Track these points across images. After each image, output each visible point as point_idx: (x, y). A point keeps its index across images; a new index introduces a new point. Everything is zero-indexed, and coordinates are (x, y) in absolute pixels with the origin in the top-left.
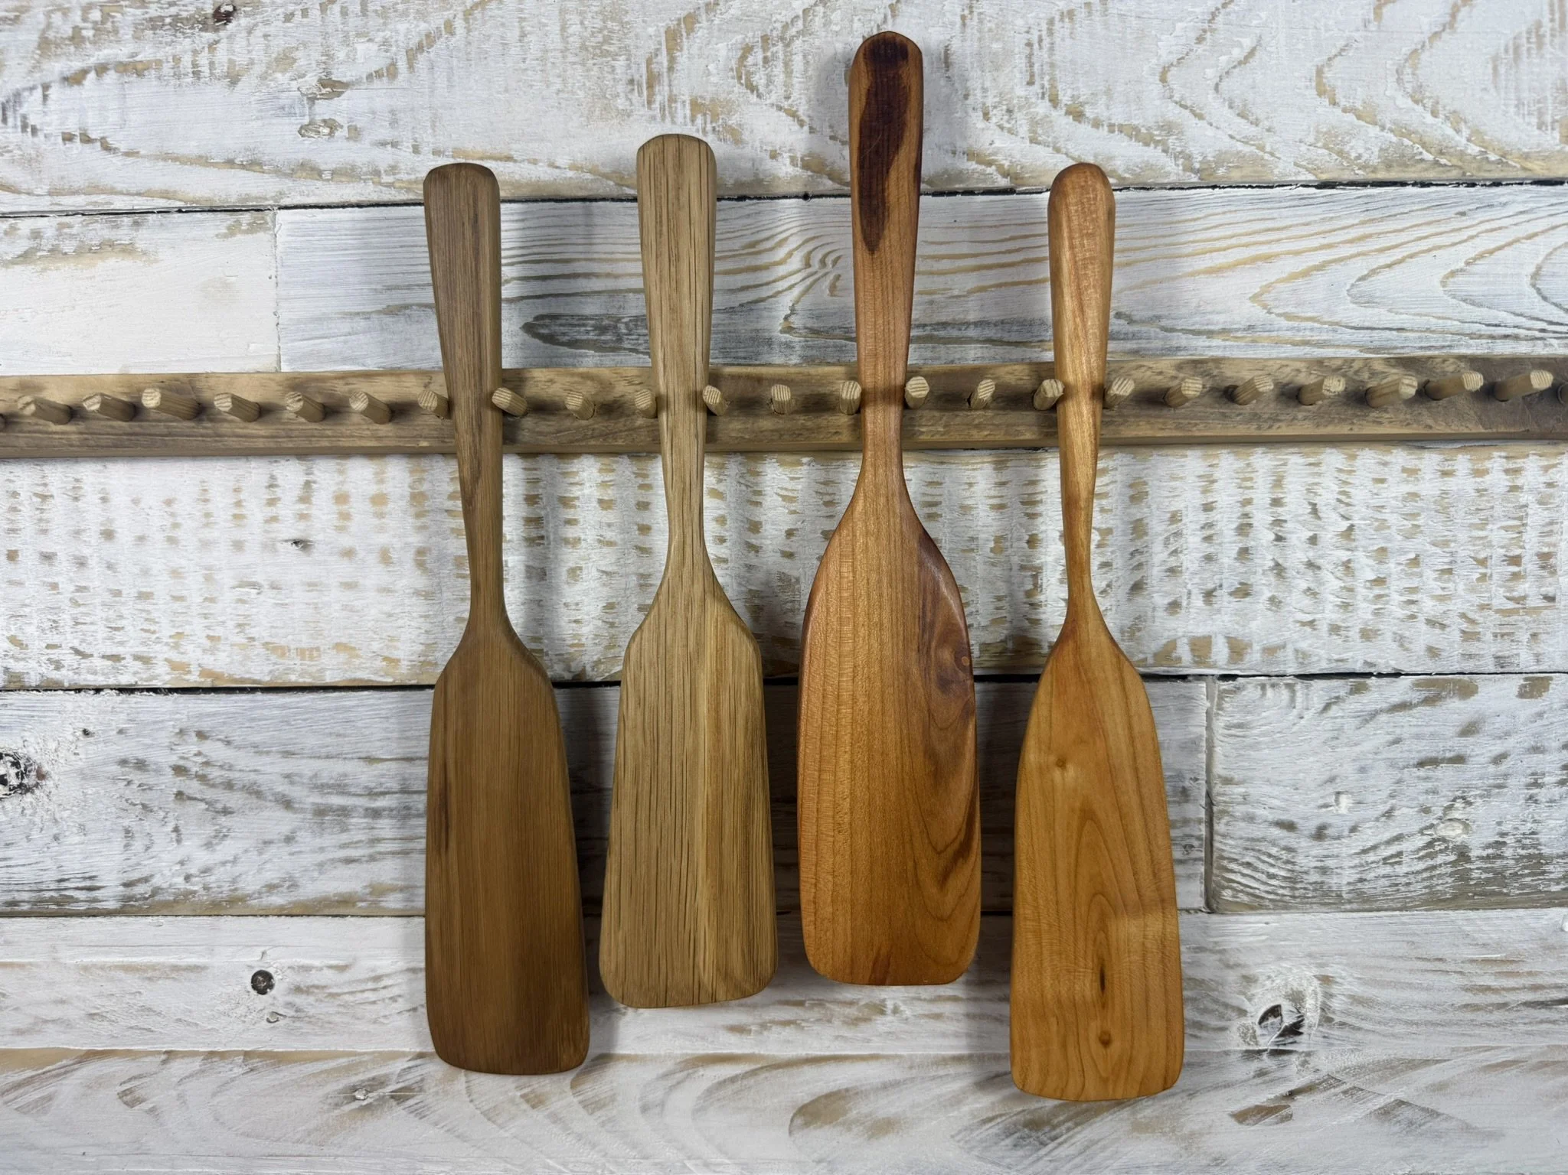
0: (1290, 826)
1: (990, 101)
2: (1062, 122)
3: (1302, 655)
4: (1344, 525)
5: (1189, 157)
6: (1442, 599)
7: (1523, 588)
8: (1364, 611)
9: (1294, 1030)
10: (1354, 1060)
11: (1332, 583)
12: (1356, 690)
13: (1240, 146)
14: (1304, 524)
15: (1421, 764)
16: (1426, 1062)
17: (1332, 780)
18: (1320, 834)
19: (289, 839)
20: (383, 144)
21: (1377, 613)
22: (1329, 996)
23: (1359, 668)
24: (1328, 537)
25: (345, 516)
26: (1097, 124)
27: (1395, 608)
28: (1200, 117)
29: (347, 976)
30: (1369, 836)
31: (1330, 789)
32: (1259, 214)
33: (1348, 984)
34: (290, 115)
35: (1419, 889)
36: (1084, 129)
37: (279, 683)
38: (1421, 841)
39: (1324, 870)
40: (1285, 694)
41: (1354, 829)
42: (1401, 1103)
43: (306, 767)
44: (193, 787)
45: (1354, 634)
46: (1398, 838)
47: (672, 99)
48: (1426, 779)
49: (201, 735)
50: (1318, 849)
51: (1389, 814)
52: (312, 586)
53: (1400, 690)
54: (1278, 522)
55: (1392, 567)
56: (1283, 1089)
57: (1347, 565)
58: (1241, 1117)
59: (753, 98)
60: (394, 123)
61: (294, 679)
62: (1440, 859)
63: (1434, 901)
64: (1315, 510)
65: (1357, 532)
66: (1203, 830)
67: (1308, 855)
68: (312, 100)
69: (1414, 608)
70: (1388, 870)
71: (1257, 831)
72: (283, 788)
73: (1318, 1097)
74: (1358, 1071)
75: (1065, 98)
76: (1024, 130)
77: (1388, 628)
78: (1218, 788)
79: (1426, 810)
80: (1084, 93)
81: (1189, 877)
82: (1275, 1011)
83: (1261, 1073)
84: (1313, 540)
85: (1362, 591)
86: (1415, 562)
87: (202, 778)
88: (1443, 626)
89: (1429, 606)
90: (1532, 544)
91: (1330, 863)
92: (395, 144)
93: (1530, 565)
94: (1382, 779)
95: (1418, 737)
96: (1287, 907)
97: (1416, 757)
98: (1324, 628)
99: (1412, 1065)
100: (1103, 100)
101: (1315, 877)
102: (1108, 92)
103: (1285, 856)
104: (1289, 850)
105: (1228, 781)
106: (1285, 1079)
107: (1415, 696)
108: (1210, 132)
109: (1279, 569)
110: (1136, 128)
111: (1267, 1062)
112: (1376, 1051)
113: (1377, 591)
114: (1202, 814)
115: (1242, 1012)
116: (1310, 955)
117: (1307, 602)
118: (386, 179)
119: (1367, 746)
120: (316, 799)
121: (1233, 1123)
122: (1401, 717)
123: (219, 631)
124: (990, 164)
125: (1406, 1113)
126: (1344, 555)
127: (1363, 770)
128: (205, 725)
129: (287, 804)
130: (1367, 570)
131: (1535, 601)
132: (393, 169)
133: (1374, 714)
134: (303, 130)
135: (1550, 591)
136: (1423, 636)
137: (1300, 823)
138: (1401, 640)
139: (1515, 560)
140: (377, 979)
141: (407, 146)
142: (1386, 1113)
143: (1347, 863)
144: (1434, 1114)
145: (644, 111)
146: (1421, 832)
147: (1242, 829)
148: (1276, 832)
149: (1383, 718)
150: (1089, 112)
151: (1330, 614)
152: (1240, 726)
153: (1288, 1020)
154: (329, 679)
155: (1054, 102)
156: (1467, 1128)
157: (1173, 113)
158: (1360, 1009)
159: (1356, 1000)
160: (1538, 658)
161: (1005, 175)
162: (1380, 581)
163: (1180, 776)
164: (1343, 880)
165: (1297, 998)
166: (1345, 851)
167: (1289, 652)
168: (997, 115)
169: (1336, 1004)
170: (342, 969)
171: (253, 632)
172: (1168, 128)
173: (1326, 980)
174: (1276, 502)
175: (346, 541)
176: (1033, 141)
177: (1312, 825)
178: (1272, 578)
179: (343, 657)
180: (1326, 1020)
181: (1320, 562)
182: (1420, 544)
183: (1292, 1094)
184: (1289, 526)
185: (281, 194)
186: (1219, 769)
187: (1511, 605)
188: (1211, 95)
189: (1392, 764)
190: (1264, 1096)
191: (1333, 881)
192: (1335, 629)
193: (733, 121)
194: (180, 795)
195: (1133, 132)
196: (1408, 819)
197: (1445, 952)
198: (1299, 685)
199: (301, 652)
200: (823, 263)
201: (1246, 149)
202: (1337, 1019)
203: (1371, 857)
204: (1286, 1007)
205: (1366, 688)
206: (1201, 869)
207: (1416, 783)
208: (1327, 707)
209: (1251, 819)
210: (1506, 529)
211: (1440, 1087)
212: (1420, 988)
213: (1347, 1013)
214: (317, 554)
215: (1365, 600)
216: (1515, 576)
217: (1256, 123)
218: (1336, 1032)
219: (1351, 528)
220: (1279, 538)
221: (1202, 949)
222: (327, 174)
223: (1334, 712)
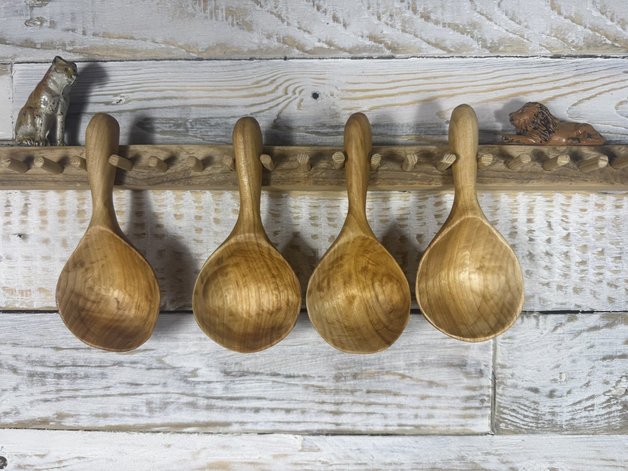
0: (536, 390)
1: (381, 10)
2: (419, 21)
3: (543, 301)
4: (565, 233)
5: (484, 41)
6: (616, 272)
8: (575, 276)
11: (558, 263)
12: (569, 320)
13: (511, 35)
14: (544, 232)
15: (604, 359)
17: (558, 366)
18: (551, 395)
19: (15, 389)
20: (68, 30)
21: (582, 279)
23: (572, 308)
24: (556, 239)
25: (45, 222)
26: (437, 23)
27: (591, 276)
28: (491, 20)
29: (45, 460)
30: (577, 396)
31: (557, 371)
32: (521, 71)
34: (21, 15)
35: (602, 423)
36: (430, 25)
37: (10, 308)
38: (604, 399)
39: (553, 414)
40: (533, 321)
41: (569, 392)
43: (25, 352)
45: (570, 290)
46: (592, 397)
47: (216, 8)
48: (607, 366)
50: (550, 402)
51: (587, 385)
52: (27, 258)
53: (593, 320)
54: (531, 231)
55: (590, 255)
57: (566, 254)
59: (258, 8)
60: (73, 19)
61: (18, 306)
62: (614, 408)
63: (610, 430)
64: (550, 225)
65: (571, 237)
66: (490, 392)
67: (545, 406)
68: (32, 7)
69: (601, 277)
70: (586, 414)
71: (518, 393)
72: (12, 362)
75: (420, 9)
76: (399, 25)
77: (588, 287)
78: (499, 370)
79: (607, 383)
80: (430, 7)
81: (483, 416)
84: (549, 241)
85: (574, 267)
86: (602, 252)
88: (616, 287)
89: (608, 275)
91: (557, 410)
92: (73, 30)
94: (584, 365)
95: (603, 344)
96: (533, 433)
97: (602, 355)
98: (554, 286)
100: (440, 10)
101: (548, 417)
102: (443, 7)
103: (533, 406)
104: (535, 403)
105: (503, 367)
107: (602, 323)
108: (496, 27)
109: (531, 256)
110: (457, 25)
113: (582, 267)
114: (490, 383)
116: (545, 457)
117: (545, 273)
118: (69, 48)
119: (576, 350)
120: (29, 368)
122: (593, 334)
124: (381, 42)
126: (565, 249)
127: (574, 361)
129: (15, 370)
130: (576, 255)
132: (72, 43)
133: (580, 333)
134: (27, 23)
136: (605, 291)
137: (541, 389)
138: (594, 294)
140: (60, 462)
141: (80, 31)
143: (565, 410)
145: (202, 14)
146: (604, 394)
147: (511, 392)
148: (529, 394)
149: (585, 334)
150: (433, 16)
151: (557, 279)
152: (510, 338)
154: (35, 307)
155: (415, 11)
157: (476, 17)
161: (389, 48)
162: (583, 263)
163: (479, 363)
164: (563, 419)
166: (564, 404)
167: (536, 299)
168: (384, 18)
170: (42, 456)
172: (474, 25)
174: (530, 221)
175: (45, 235)
176: (404, 31)
177: (547, 390)
178: (527, 260)
179: (43, 295)
181: (552, 252)
182: (605, 243)
184: (536, 233)
185: (15, 56)
186: (499, 361)
188: (496, 9)
189: (589, 358)
191: (558, 419)
192: (560, 288)
193: (247, 19)
195: (455, 27)
196: (597, 388)
197: (617, 456)
198: (541, 317)
199: (22, 292)
200: (294, 92)
201: (515, 36)
203: (578, 407)
205: (576, 319)
206: (489, 412)
207: (601, 368)
208: (556, 328)
209: (515, 386)
214: (30, 241)
215: (576, 271)
217: (520, 23)
219: (568, 235)
220: (531, 240)
221: (488, 454)
222: (39, 46)
223: (559, 330)
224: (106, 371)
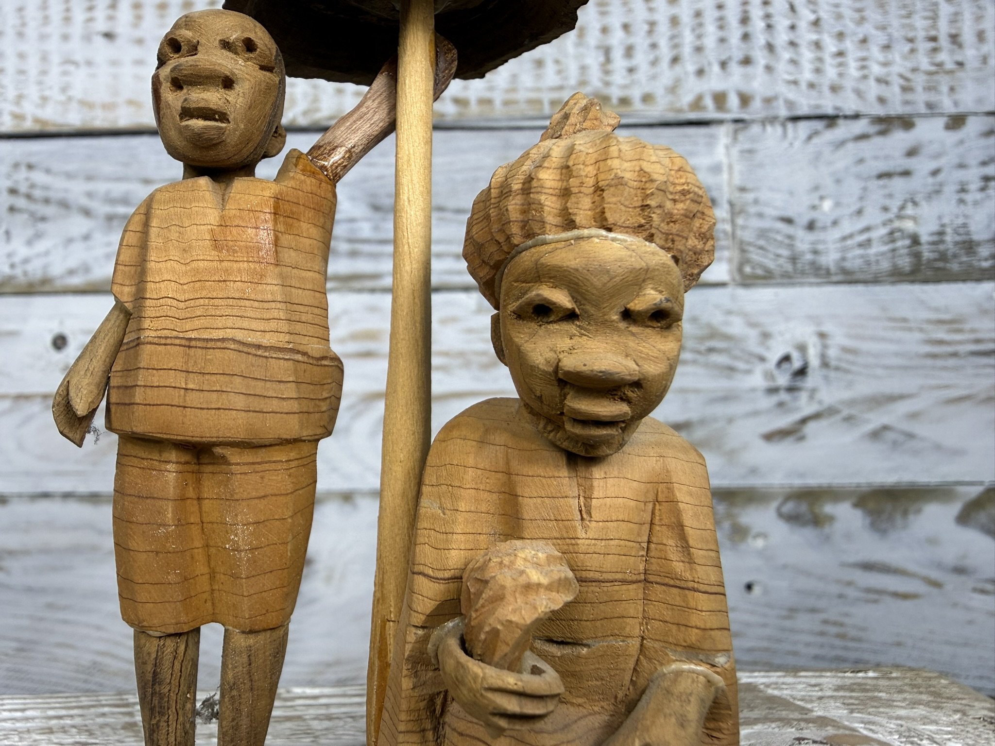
0: (789, 221)
3: (790, 104)
4: (812, 17)
6: (885, 64)
7: (943, 57)
8: (831, 72)
9: (802, 372)
10: (846, 395)
11: (807, 55)
12: (827, 127)
14: (785, 16)
15: (881, 176)
16: (901, 397)
17: (817, 188)
18: (811, 226)
19: (87, 237)
21: (841, 75)
22: (825, 347)
23: (829, 113)
24: (803, 25)
25: (139, 18)
27: (853, 70)
30: (847, 227)
31: (816, 195)
33: (839, 338)
35: (885, 265)
37: (87, 126)
38: (883, 231)
39: (816, 252)
40: (779, 129)
41: (834, 223)
42: (885, 428)
43: (101, 187)
44: (21, 202)
45: (825, 89)
46: (868, 229)
48: (885, 187)
49: (30, 167)
50: (811, 237)
51: (859, 212)
52: (114, 63)
53: (860, 126)
54: (768, 16)
55: (849, 45)
56: (797, 416)
57: (817, 43)
58: (770, 437)
62: (899, 244)
63: (898, 276)
65: (822, 23)
66: (727, 226)
67: (804, 241)
69: (866, 72)
70: (861, 251)
71: (766, 224)
72: (84, 201)
73: (823, 423)
74: (852, 403)
77: (848, 84)
78: (736, 196)
79: (886, 209)
82: (786, 359)
83: (781, 405)
84: (793, 27)
85: (829, 60)
86: (864, 41)
87: (29, 197)
88: (887, 83)
89: (876, 70)
90: (944, 28)
91: (820, 247)
93: (944, 42)
94: (853, 187)
95: (876, 158)
96: (790, 279)
97: (875, 173)
98: (804, 86)
99: (892, 399)
101: (809, 257)
103: (787, 241)
104: (789, 237)
105: (743, 190)
106: (797, 409)
107: (872, 129)
109: (770, 47)
111: (784, 396)
112: (865, 388)
113: (839, 60)
114: (727, 215)
115: (762, 359)
116: (810, 317)
117: (791, 68)
119: (840, 165)
120: (107, 209)
121: (762, 444)
122: (863, 145)
123: (47, 93)
125: (890, 436)
126: (814, 37)
127: (838, 181)
128: (33, 160)
129: (87, 212)
130: (831, 46)
131: (950, 66)
133: (844, 142)
135: (959, 58)
136: (873, 90)
137: (797, 220)
138: (859, 93)
139: (934, 39)
142: (876, 435)
143: (831, 247)
144: (911, 436)
146: (884, 224)
147: (755, 223)
148: (780, 226)
149: (848, 145)
151: (807, 75)
153: (797, 364)
156: (938, 448)
158: (850, 357)
159: (846, 350)
160: (956, 104)
162: (840, 54)
164: (830, 259)
165: (802, 348)
166: (831, 238)
167: (781, 103)
169: (832, 353)
171: (71, 93)
173: (822, 336)
174: (765, 2)
175: (138, 33)
177: (804, 220)
178: (765, 52)
179: (132, 109)
180: (825, 364)
181: (797, 41)
182: (867, 28)
183: (804, 421)
184: (775, 18)
186: (736, 182)
187: (933, 68)
189: (858, 177)
190: (784, 421)
191: (823, 260)
192: (811, 86)
194: (12, 209)
196: (873, 216)
197: (909, 314)
198: (790, 126)
199: (104, 106)
202: (833, 363)
203: (849, 242)
204: (795, 355)
205: (836, 125)
207: (877, 192)
208: (810, 138)
209: (760, 215)
210: (926, 18)
211: (914, 416)
212: (891, 341)
213: (840, 360)
214: (119, 43)
215: (831, 65)
216: (935, 50)
218: (832, 374)
219: (818, 20)
220: (769, 27)
221: (729, 312)
223: (816, 140)
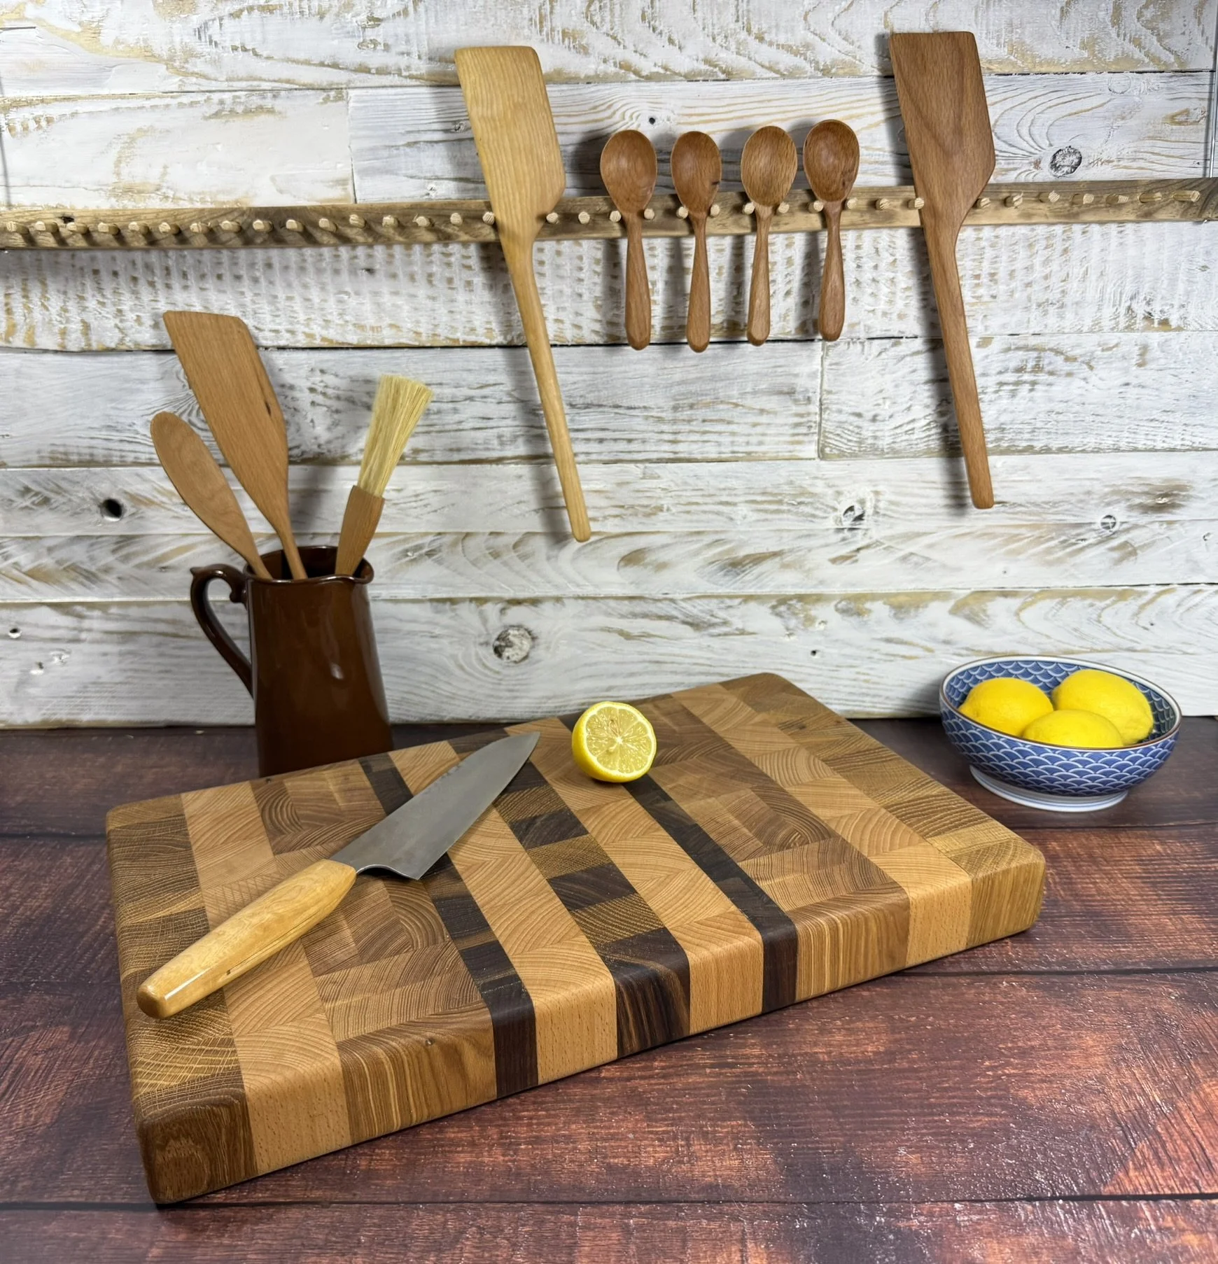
0: (859, 415)
1: (716, 32)
2: (753, 43)
3: (868, 328)
4: (892, 259)
5: (817, 63)
7: (981, 291)
9: (860, 518)
10: (888, 533)
11: (884, 289)
12: (894, 345)
13: (843, 56)
14: (871, 258)
15: (926, 383)
16: (925, 534)
17: (881, 391)
18: (874, 419)
20: (403, 54)
21: (906, 305)
22: (878, 501)
23: (896, 334)
24: (883, 265)
26: (771, 44)
27: (916, 302)
28: (824, 40)
29: (402, 494)
30: (898, 420)
31: (881, 396)
32: (854, 92)
33: (888, 496)
34: (354, 36)
35: (922, 446)
36: (764, 47)
37: (362, 344)
38: (924, 422)
39: (875, 438)
40: (859, 347)
41: (891, 417)
42: (912, 554)
44: (319, 399)
45: (894, 316)
46: (913, 421)
47: (552, 30)
48: (928, 390)
49: (322, 371)
50: (873, 427)
51: (909, 409)
52: (376, 294)
53: (916, 345)
54: (859, 258)
56: (854, 547)
57: (892, 280)
58: (834, 561)
59: (594, 29)
60: (408, 41)
61: (369, 342)
62: (934, 431)
63: (930, 453)
64: (877, 251)
65: (897, 263)
66: (817, 418)
67: (868, 430)
68: (364, 28)
70: (907, 437)
71: (843, 418)
73: (871, 551)
74: (892, 538)
75: (755, 30)
76: (733, 47)
77: (911, 313)
78: (825, 396)
79: (928, 406)
80: (765, 27)
81: (810, 442)
82: (851, 509)
83: (844, 539)
84: (876, 267)
85: (899, 294)
86: (927, 278)
87: (324, 394)
90: (986, 267)
91: (878, 434)
92: (408, 54)
93: (985, 280)
94: (906, 390)
95: (925, 369)
96: (856, 456)
97: (923, 379)
98: (879, 314)
99: (919, 535)
100: (774, 31)
101: (870, 441)
102: (777, 26)
103: (856, 430)
104: (858, 427)
105: (829, 392)
106: (855, 542)
107: (924, 348)
108: (829, 48)
109: (858, 283)
110: (790, 47)
111: (846, 534)
112: (901, 528)
113: (907, 293)
114: (817, 410)
115: (835, 509)
116: (870, 481)
117: (871, 300)
118: (404, 74)
119: (899, 374)
121: (829, 564)
122: (916, 359)
123: (329, 317)
124: (715, 66)
125: (915, 559)
126: (892, 275)
127: (896, 386)
128: (324, 366)
130: (902, 282)
131: (986, 299)
132: (408, 68)
133: (903, 357)
134: (360, 45)
135: (994, 293)
136: (929, 317)
137: (865, 414)
138: (918, 320)
139: (977, 277)
140: (417, 496)
141: (415, 56)
142: (904, 559)
143: (887, 434)
144: (928, 559)
145: (539, 37)
146: (925, 417)
147: (836, 417)
148: (852, 418)
149: (908, 359)
150: (767, 37)
151: (882, 306)
152: (836, 364)
153: (857, 513)
154: (387, 342)
155: (749, 31)
156: (944, 566)
157: (810, 37)
158: (893, 507)
159: (892, 503)
160: (986, 328)
161: (724, 72)
163: (807, 391)
164: (884, 443)
165: (862, 502)
166: (887, 428)
167: (862, 327)
168: (719, 39)
169: (882, 505)
170: (399, 491)
171: (347, 318)
172: (807, 46)
173: (877, 493)
174: (858, 247)
175: (393, 271)
176: (738, 53)
177: (869, 415)
178: (854, 287)
179: (394, 331)
180: (876, 513)
181: (879, 279)
183: (858, 550)
184: (864, 260)
185: (350, 81)
186: (825, 387)
187: (974, 300)
188: (830, 28)
189: (912, 383)
190: (845, 551)
191: (880, 443)
192: (885, 314)
193: (584, 42)
194: (313, 403)
195: (789, 49)
198: (867, 343)
199: (372, 329)
200: (631, 117)
201: (847, 58)
202: (882, 512)
203: (898, 431)
204: (857, 507)
205: (900, 343)
206: (816, 438)
207: (923, 393)
208: (880, 354)
209: (840, 411)
210: (974, 260)
211: (931, 546)
212: (922, 496)
213: (886, 509)
214: (378, 276)
215: (901, 298)
216: (977, 285)
217: (852, 43)
218: (881, 519)
219: (895, 261)
220: (859, 266)
221: (816, 478)
222: (373, 71)
223: (884, 356)
224: (458, 406)
